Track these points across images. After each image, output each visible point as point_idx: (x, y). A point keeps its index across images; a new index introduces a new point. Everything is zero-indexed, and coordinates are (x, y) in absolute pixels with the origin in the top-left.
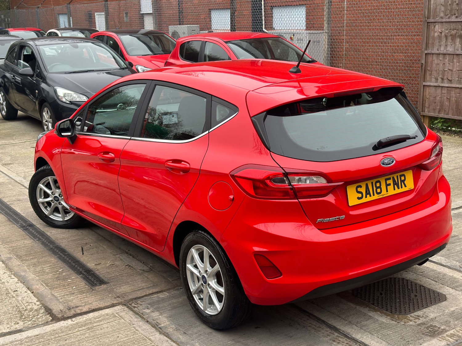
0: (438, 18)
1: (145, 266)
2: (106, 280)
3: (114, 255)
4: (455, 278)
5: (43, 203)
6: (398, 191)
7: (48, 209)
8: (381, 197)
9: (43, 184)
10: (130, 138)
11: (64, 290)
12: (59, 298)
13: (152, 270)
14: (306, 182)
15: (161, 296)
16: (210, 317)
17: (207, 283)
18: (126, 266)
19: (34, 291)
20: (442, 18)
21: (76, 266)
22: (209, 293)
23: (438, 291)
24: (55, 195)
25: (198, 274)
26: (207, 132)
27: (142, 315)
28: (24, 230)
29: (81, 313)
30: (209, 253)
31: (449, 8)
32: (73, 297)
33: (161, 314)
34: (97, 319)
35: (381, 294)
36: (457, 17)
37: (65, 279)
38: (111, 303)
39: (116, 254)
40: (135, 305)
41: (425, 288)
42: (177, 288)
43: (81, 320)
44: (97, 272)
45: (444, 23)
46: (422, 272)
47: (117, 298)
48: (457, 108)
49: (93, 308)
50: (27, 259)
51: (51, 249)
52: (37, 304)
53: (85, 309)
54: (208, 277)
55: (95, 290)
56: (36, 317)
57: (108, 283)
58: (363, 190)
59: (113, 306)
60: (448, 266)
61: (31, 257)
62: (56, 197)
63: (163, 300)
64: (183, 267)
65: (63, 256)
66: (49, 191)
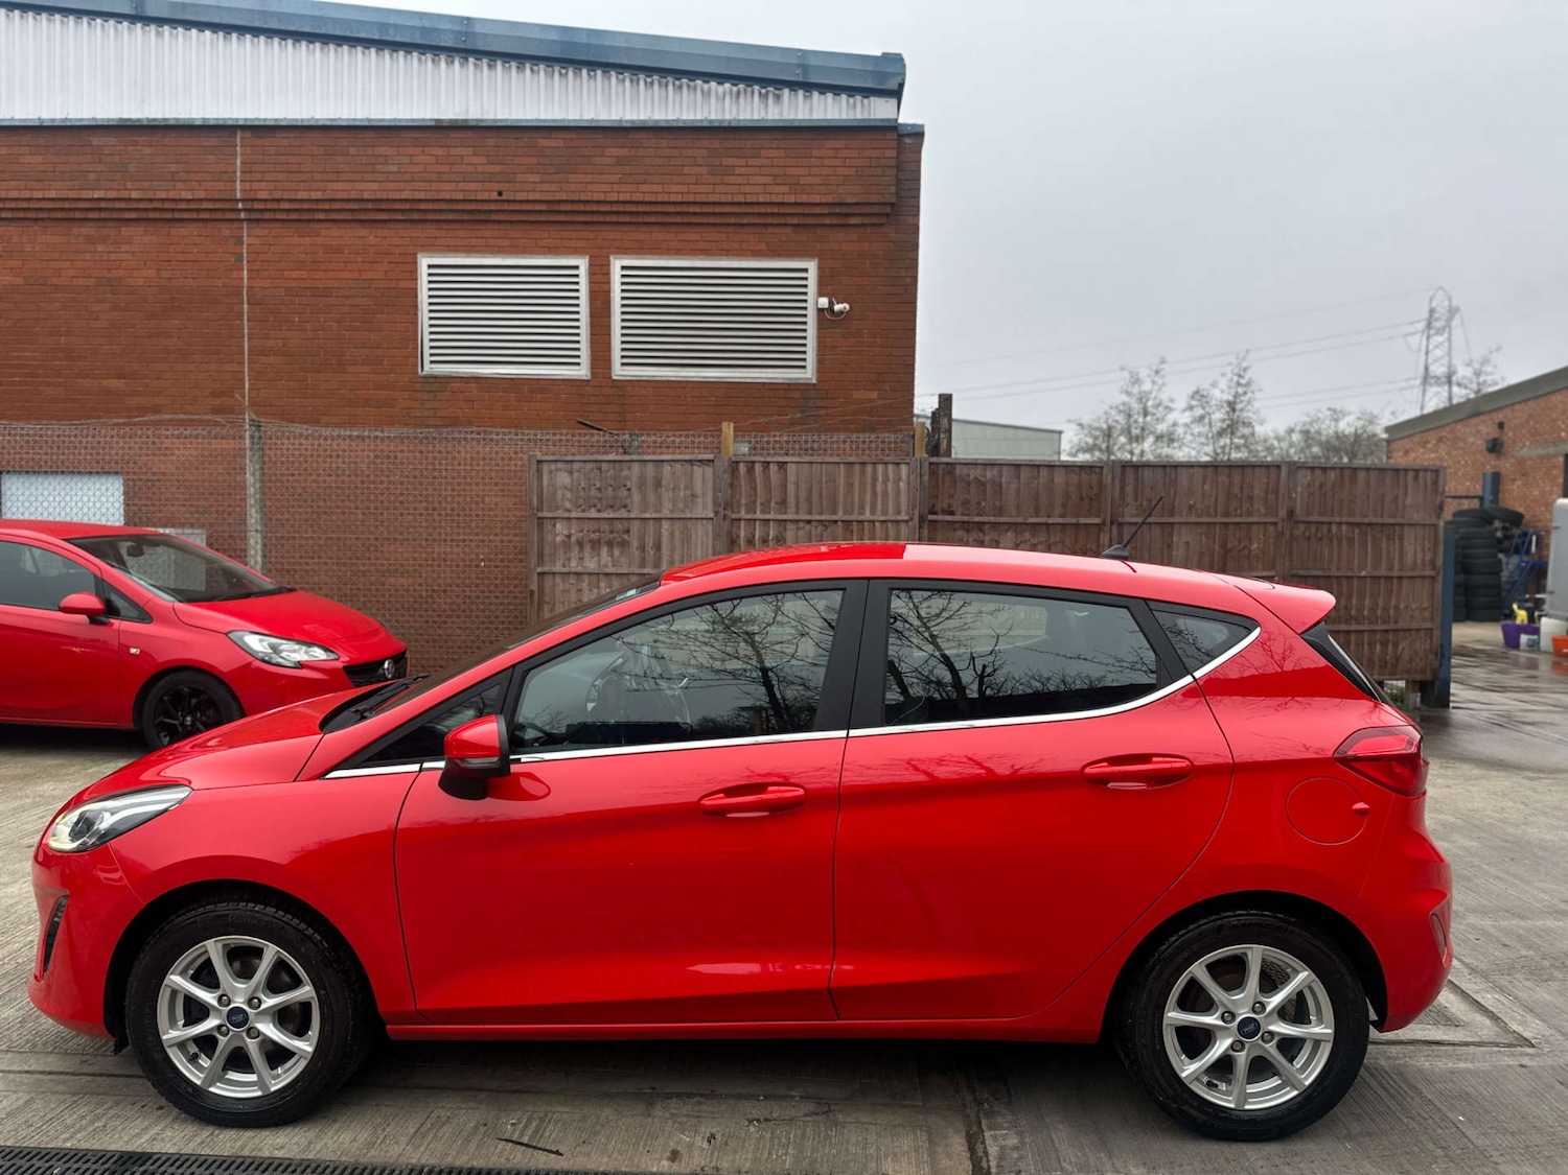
0: (559, 512)
1: (791, 1103)
5: (182, 1045)
7: (205, 1062)
9: (182, 973)
20: (569, 511)
24: (231, 1006)
25: (1220, 1023)
26: (1189, 679)
31: (582, 494)
36: (599, 511)
45: (574, 521)
54: (1267, 1016)
66: (207, 997)
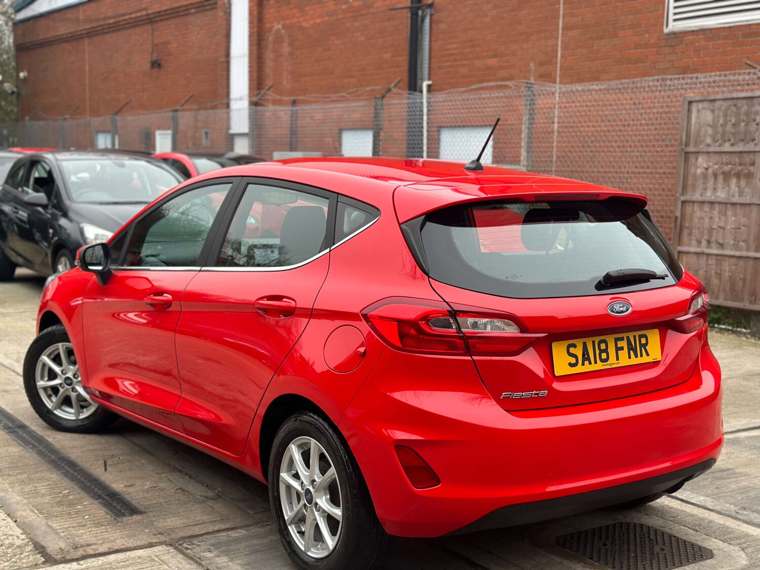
0: (702, 146)
1: (209, 491)
2: (141, 508)
3: (157, 473)
4: (728, 528)
5: (45, 389)
6: (634, 361)
7: (54, 399)
8: (608, 367)
9: (49, 356)
10: (198, 268)
11: (68, 520)
12: (59, 531)
13: (220, 497)
14: (485, 328)
15: (234, 534)
16: (315, 562)
17: (314, 502)
18: (177, 489)
19: (18, 520)
20: (708, 145)
21: (92, 487)
22: (316, 519)
23: (700, 544)
24: (66, 376)
25: (299, 488)
26: (328, 250)
27: (199, 561)
28: (10, 432)
29: (95, 554)
30: (319, 449)
31: (720, 130)
32: (84, 531)
33: (232, 560)
34: (122, 564)
35: (605, 545)
36: (732, 145)
37: (71, 504)
38: (148, 542)
39: (161, 472)
40: (189, 546)
41: (678, 539)
42: (262, 524)
43: (95, 563)
44: (127, 496)
45: (712, 155)
46: (673, 517)
47: (159, 536)
48: (733, 289)
49: (116, 548)
50: (11, 473)
51: (53, 461)
52: (21, 538)
53: (101, 549)
54: (316, 491)
55: (122, 522)
56: (17, 557)
57: (145, 513)
58: (578, 351)
59: (151, 545)
60: (716, 510)
61: (18, 471)
62: (68, 378)
63: (236, 540)
64: (273, 478)
65: (72, 472)
66: (57, 369)
